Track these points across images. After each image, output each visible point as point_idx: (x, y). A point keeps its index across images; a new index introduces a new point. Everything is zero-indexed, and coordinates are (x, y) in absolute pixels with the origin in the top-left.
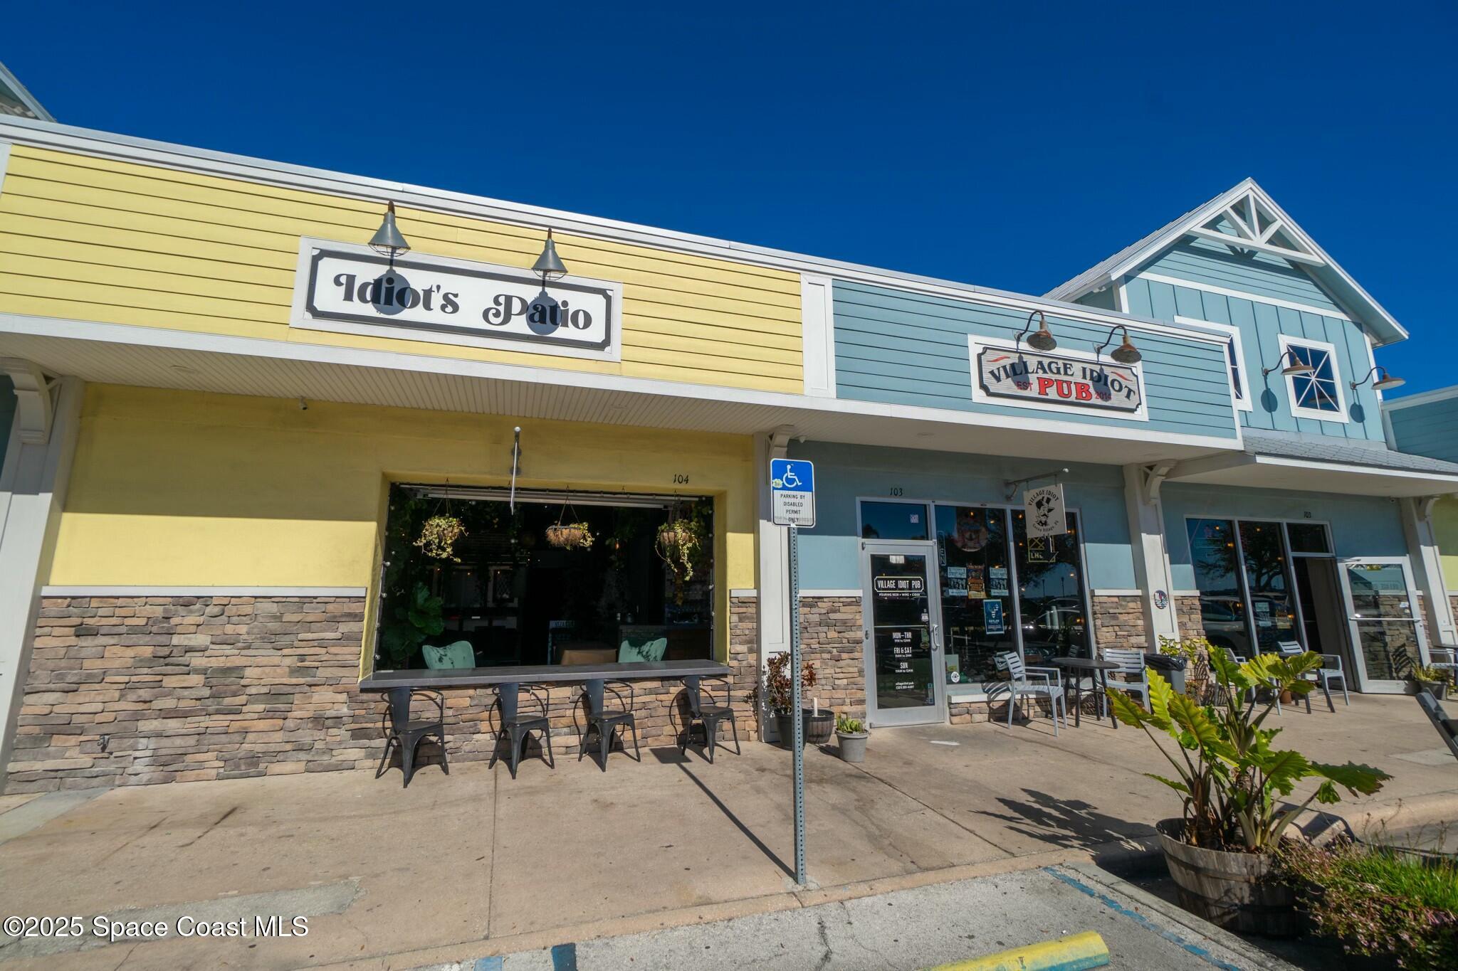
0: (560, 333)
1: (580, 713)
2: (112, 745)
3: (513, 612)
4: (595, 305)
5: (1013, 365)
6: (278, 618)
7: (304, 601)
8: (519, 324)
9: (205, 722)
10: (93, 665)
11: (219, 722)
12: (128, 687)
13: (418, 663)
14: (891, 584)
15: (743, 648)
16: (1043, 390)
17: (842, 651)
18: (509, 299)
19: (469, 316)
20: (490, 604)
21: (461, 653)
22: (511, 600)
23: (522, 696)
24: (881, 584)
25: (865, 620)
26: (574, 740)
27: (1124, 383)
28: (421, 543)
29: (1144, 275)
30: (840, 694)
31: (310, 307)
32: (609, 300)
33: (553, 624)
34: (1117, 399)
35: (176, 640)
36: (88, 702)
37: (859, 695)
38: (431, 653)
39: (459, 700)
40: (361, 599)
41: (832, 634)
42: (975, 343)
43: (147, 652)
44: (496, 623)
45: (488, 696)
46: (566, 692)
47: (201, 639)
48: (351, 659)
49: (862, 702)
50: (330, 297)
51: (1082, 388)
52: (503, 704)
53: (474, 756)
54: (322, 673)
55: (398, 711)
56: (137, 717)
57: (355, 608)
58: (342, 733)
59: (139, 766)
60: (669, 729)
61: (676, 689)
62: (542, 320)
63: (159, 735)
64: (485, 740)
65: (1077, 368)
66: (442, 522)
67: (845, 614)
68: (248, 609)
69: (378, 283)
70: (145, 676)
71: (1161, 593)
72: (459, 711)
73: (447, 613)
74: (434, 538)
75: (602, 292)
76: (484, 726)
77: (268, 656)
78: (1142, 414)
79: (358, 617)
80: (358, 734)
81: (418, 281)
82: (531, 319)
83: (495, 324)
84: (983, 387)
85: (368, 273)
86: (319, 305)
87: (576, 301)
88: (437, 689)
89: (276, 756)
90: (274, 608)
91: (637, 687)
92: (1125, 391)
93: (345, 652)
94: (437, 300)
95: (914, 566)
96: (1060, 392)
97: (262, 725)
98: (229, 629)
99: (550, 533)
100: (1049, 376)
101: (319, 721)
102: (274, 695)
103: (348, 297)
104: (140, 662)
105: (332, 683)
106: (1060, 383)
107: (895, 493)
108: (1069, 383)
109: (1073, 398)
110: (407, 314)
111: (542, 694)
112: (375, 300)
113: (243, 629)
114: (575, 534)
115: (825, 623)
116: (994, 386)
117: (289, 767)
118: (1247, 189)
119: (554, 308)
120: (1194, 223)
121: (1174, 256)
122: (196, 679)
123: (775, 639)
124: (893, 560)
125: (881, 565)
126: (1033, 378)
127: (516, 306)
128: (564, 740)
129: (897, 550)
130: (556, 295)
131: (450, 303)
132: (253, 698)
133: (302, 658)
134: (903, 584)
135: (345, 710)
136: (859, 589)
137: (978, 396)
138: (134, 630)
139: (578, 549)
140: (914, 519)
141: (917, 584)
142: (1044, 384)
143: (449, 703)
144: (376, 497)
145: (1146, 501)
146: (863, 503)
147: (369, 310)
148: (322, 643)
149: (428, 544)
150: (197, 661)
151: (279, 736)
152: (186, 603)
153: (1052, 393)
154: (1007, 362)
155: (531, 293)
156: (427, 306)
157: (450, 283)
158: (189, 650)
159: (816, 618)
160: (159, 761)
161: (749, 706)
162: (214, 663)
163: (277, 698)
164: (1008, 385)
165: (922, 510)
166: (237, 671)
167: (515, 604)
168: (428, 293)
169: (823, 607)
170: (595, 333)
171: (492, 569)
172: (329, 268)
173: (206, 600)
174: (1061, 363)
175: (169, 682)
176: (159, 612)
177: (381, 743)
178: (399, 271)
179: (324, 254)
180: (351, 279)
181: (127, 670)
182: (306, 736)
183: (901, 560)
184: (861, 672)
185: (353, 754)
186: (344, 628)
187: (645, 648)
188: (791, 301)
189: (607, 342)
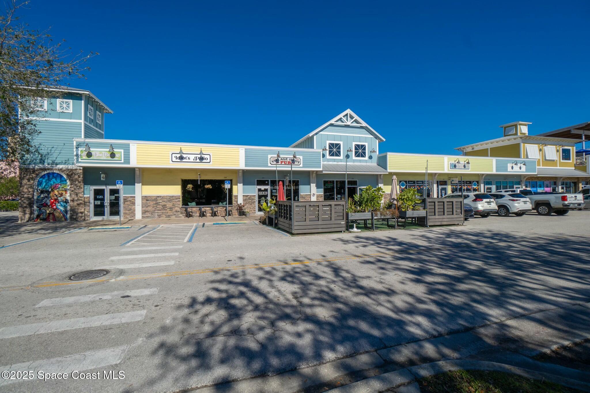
0: (204, 161)
1: (211, 211)
2: (153, 214)
3: (204, 198)
4: (208, 157)
5: (276, 160)
6: (170, 198)
7: (173, 196)
8: (198, 160)
9: (163, 211)
10: (149, 204)
11: (164, 211)
12: (154, 207)
13: (188, 205)
14: (261, 193)
15: (235, 203)
16: (281, 163)
17: (252, 203)
18: (196, 157)
19: (192, 160)
20: (199, 197)
21: (194, 204)
22: (203, 196)
23: (202, 209)
24: (260, 193)
25: (257, 199)
26: (210, 215)
27: (298, 160)
28: (187, 188)
29: (321, 133)
30: (251, 209)
31: (172, 161)
32: (210, 156)
33: (212, 201)
34: (296, 163)
35: (158, 201)
36: (149, 209)
37: (255, 210)
38: (189, 204)
39: (194, 209)
40: (180, 196)
41: (250, 201)
42: (269, 156)
43: (155, 203)
44: (201, 201)
45: (198, 209)
46: (209, 208)
47: (161, 201)
48: (179, 204)
49: (255, 211)
50: (174, 159)
51: (289, 162)
52: (200, 210)
53: (197, 216)
54: (176, 205)
55: (186, 210)
56: (155, 210)
57: (179, 197)
58: (179, 213)
59: (156, 216)
60: (224, 214)
61: (225, 208)
62: (201, 160)
63: (158, 213)
64: (198, 214)
65: (288, 159)
66: (190, 185)
67: (253, 197)
68: (166, 197)
69: (180, 157)
70: (155, 206)
71: (314, 194)
72: (194, 211)
73: (191, 199)
74: (189, 188)
75: (209, 155)
76: (198, 213)
77: (169, 203)
78: (301, 165)
79: (180, 198)
80: (181, 213)
81: (184, 156)
82: (200, 159)
83: (195, 161)
84: (270, 163)
85: (178, 155)
86: (173, 160)
87: (205, 156)
88: (191, 208)
89: (171, 215)
90: (169, 197)
91: (219, 208)
92: (298, 162)
93: (178, 203)
94: (187, 158)
95: (266, 190)
96: (285, 163)
97: (170, 212)
98: (164, 200)
99: (205, 186)
100: (283, 161)
101: (176, 211)
102: (170, 208)
103: (176, 159)
104: (154, 204)
105: (177, 207)
106: (285, 162)
107: (263, 178)
108: (287, 162)
109: (287, 164)
110: (184, 161)
111: (205, 209)
112: (180, 159)
113: (166, 200)
114: (209, 186)
115: (249, 199)
116: (272, 163)
117: (173, 217)
118: (348, 111)
119: (203, 158)
120: (332, 121)
121: (329, 127)
122: (161, 206)
123: (240, 201)
124: (262, 189)
125: (260, 190)
126: (280, 161)
127: (198, 158)
128: (208, 215)
129: (263, 187)
130: (203, 156)
131: (189, 158)
132: (168, 208)
133: (173, 203)
134: (263, 193)
135: (179, 210)
136: (256, 194)
137: (269, 165)
138: (153, 200)
139: (210, 189)
140: (267, 182)
141: (266, 193)
142: (282, 162)
143: (193, 209)
144: (180, 182)
145: (312, 177)
146: (257, 180)
147: (179, 160)
148: (176, 202)
149: (188, 189)
150: (161, 204)
151: (172, 213)
152: (158, 197)
153: (283, 163)
154: (275, 159)
155: (199, 156)
156: (186, 159)
157: (189, 156)
158: (159, 202)
159: (248, 198)
160: (158, 216)
161: (236, 211)
162: (163, 204)
163: (171, 209)
164: (275, 163)
165: (268, 181)
166: (165, 205)
167: (204, 197)
168: (186, 157)
169: (249, 197)
170: (208, 161)
171: (199, 189)
172: (174, 155)
173: (161, 196)
174: (285, 158)
175: (158, 206)
176: (155, 198)
177: (185, 214)
178: (182, 155)
179: (173, 153)
180: (176, 156)
181: (152, 205)
182: (175, 213)
183: (264, 189)
184: (255, 206)
185: (181, 215)
186: (178, 200)
187: (223, 203)
188: (238, 153)
189: (210, 162)
